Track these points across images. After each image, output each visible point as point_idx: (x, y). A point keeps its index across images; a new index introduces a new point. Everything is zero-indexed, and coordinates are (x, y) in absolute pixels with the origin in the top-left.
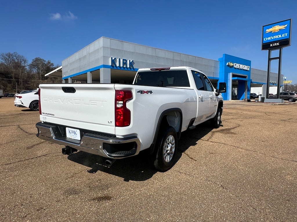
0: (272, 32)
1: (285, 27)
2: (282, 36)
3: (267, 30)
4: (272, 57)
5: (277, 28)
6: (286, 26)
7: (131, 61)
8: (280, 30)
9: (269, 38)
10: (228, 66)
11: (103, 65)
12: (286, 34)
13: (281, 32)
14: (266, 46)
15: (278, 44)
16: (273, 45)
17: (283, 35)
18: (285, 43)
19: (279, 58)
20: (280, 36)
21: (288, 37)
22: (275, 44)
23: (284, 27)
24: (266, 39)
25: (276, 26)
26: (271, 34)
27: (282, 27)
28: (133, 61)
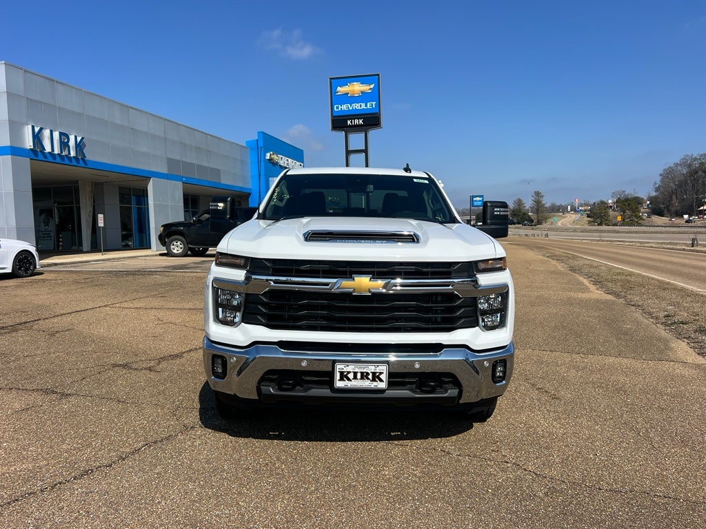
0: (348, 94)
1: (370, 89)
2: (366, 106)
3: (339, 88)
4: (351, 148)
5: (357, 88)
6: (372, 86)
7: (79, 139)
8: (362, 92)
9: (344, 107)
10: (271, 160)
11: (11, 147)
12: (374, 103)
13: (364, 97)
14: (339, 123)
15: (361, 121)
16: (351, 122)
17: (368, 105)
18: (372, 121)
19: (366, 151)
20: (363, 106)
21: (377, 111)
22: (356, 121)
23: (368, 87)
24: (337, 108)
25: (355, 83)
26: (347, 98)
27: (366, 88)
28: (83, 138)
